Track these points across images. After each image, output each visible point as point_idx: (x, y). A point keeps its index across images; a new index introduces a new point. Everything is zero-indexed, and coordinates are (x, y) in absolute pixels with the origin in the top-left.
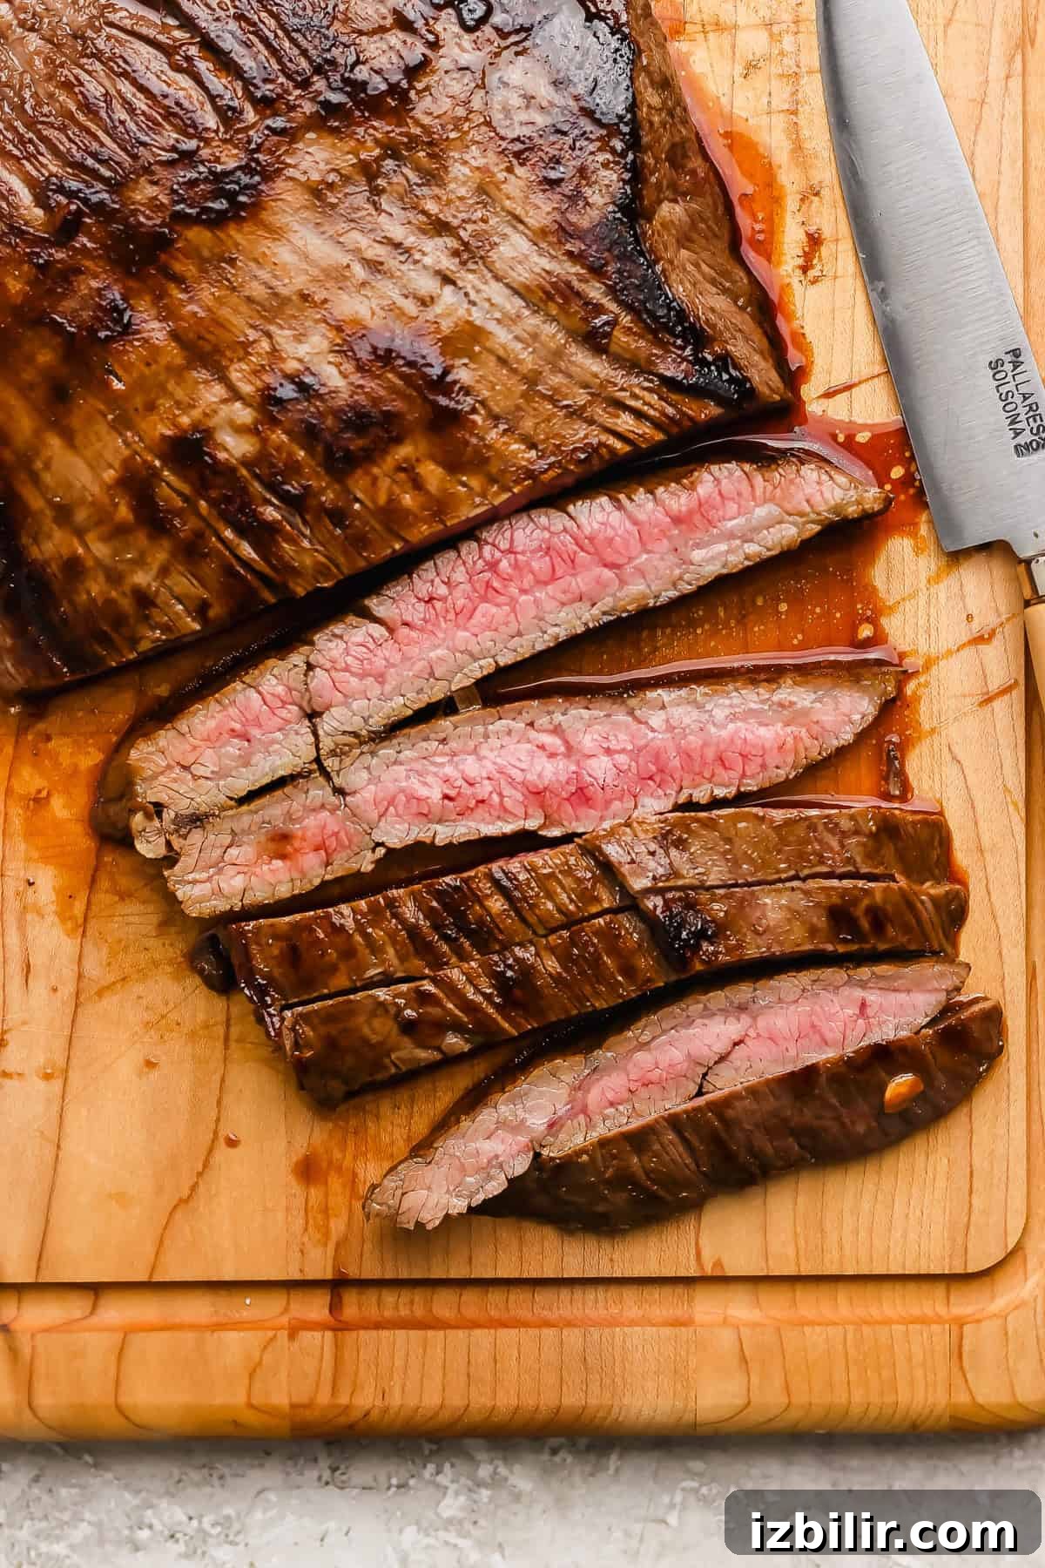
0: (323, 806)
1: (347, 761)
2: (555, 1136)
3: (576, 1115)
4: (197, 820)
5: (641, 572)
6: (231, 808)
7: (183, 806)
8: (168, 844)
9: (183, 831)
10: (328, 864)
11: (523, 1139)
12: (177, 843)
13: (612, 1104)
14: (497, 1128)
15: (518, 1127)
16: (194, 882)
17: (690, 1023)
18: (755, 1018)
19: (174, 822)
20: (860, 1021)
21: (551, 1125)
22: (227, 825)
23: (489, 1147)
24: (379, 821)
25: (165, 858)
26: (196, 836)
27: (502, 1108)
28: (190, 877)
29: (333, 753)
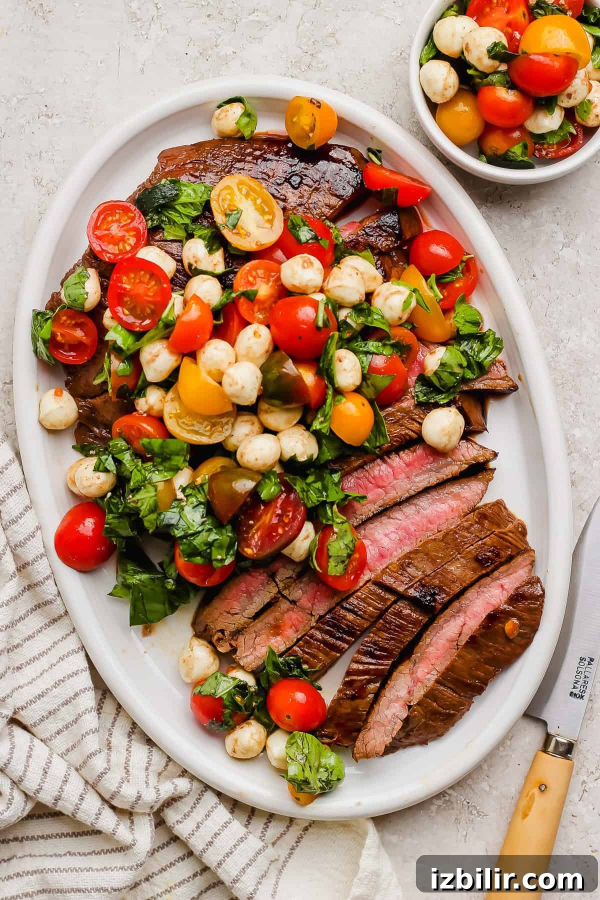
0: (288, 610)
1: (291, 589)
2: (412, 695)
3: (417, 683)
4: (238, 632)
5: (394, 488)
6: (251, 622)
7: (232, 628)
8: (231, 645)
9: (235, 638)
10: (297, 631)
11: (402, 702)
12: (234, 643)
13: (428, 673)
14: (390, 703)
15: (398, 698)
16: (246, 656)
17: (442, 628)
18: (465, 613)
19: (230, 635)
20: (504, 592)
21: (409, 692)
22: (252, 630)
23: (389, 713)
24: (313, 607)
25: (231, 651)
26: (241, 639)
27: (389, 694)
28: (244, 655)
29: (285, 588)
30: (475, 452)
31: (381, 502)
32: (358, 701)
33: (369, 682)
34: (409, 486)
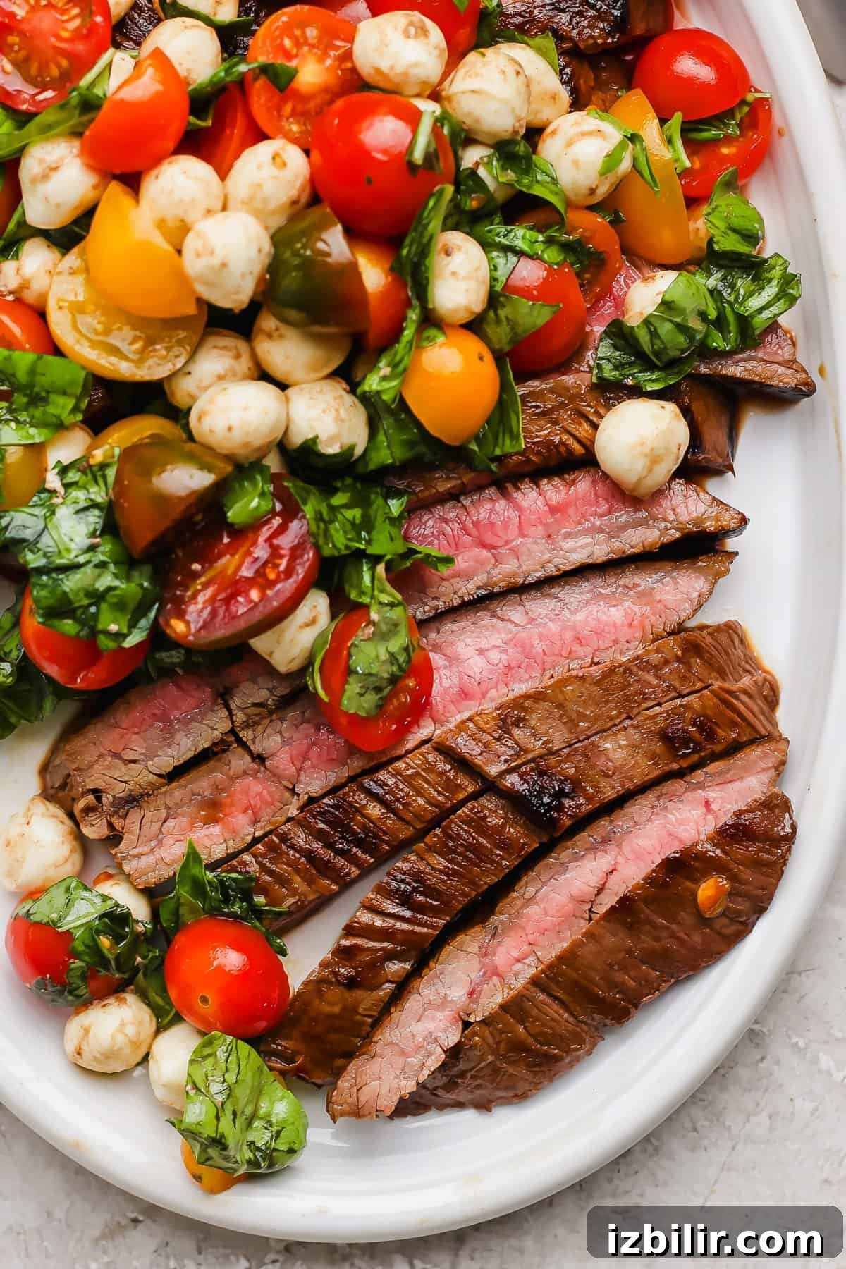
0: (245, 773)
1: (260, 728)
2: (477, 1001)
3: (490, 977)
4: (133, 801)
5: (516, 553)
6: (162, 785)
7: (120, 790)
8: (110, 825)
9: (122, 812)
10: (255, 822)
11: (449, 1013)
12: (117, 822)
13: (518, 961)
14: (425, 1010)
15: (444, 1003)
16: (139, 856)
17: (565, 869)
18: (619, 846)
19: (112, 804)
20: (710, 817)
21: (471, 994)
22: (161, 801)
23: (420, 1029)
24: (298, 776)
25: (108, 838)
26: (135, 816)
27: (426, 990)
28: (135, 851)
29: (246, 726)
30: (701, 508)
31: (481, 579)
32: (359, 993)
33: (390, 956)
34: (547, 556)
